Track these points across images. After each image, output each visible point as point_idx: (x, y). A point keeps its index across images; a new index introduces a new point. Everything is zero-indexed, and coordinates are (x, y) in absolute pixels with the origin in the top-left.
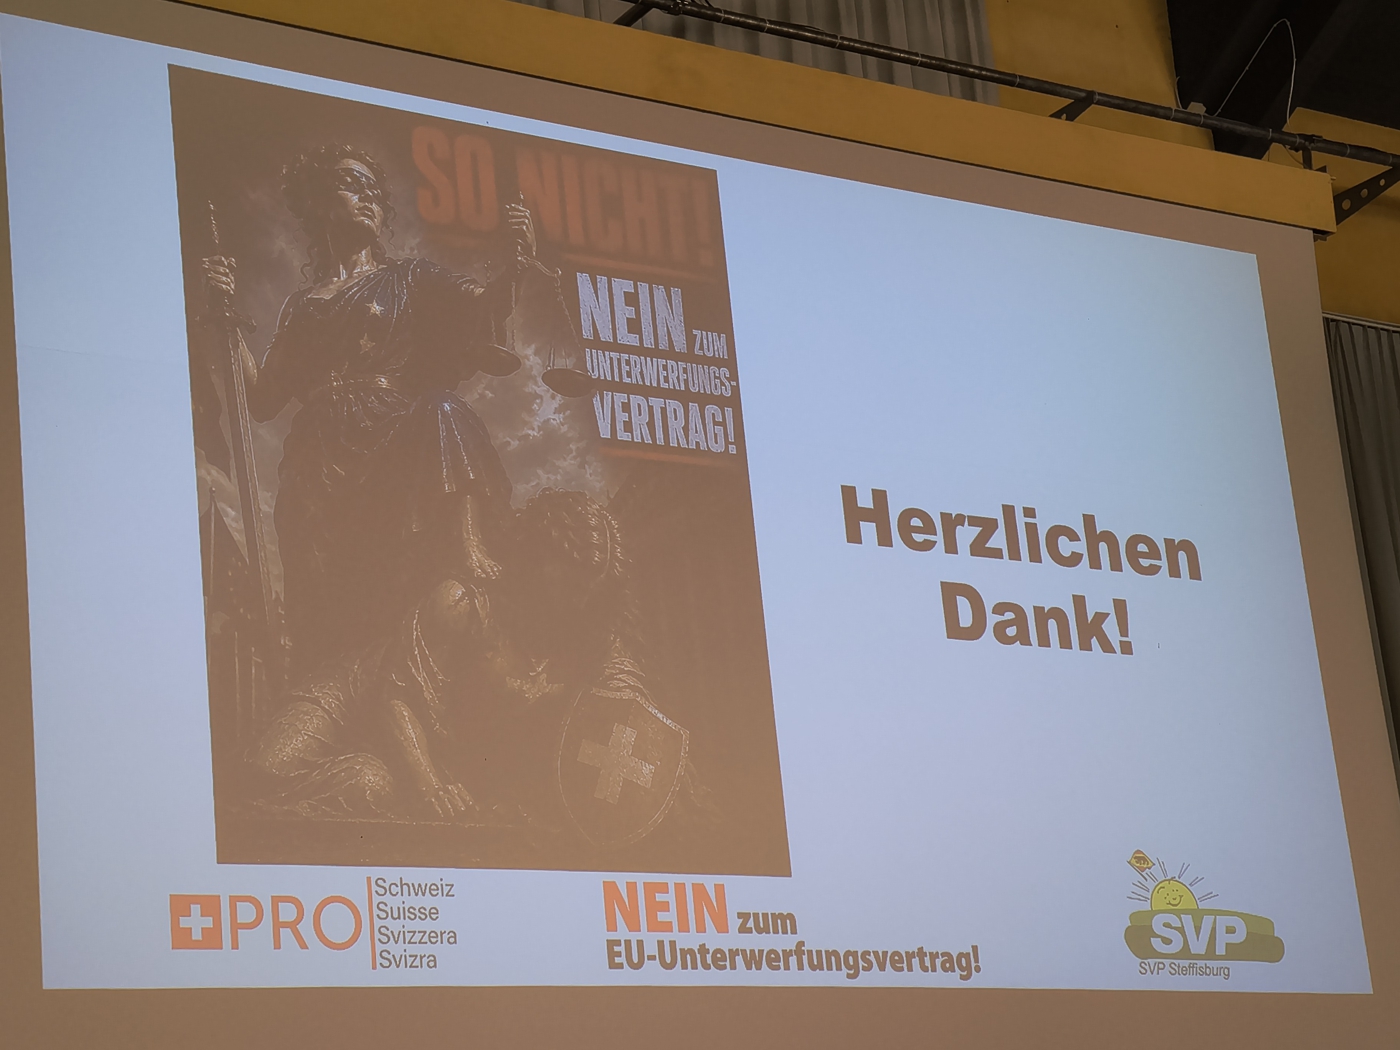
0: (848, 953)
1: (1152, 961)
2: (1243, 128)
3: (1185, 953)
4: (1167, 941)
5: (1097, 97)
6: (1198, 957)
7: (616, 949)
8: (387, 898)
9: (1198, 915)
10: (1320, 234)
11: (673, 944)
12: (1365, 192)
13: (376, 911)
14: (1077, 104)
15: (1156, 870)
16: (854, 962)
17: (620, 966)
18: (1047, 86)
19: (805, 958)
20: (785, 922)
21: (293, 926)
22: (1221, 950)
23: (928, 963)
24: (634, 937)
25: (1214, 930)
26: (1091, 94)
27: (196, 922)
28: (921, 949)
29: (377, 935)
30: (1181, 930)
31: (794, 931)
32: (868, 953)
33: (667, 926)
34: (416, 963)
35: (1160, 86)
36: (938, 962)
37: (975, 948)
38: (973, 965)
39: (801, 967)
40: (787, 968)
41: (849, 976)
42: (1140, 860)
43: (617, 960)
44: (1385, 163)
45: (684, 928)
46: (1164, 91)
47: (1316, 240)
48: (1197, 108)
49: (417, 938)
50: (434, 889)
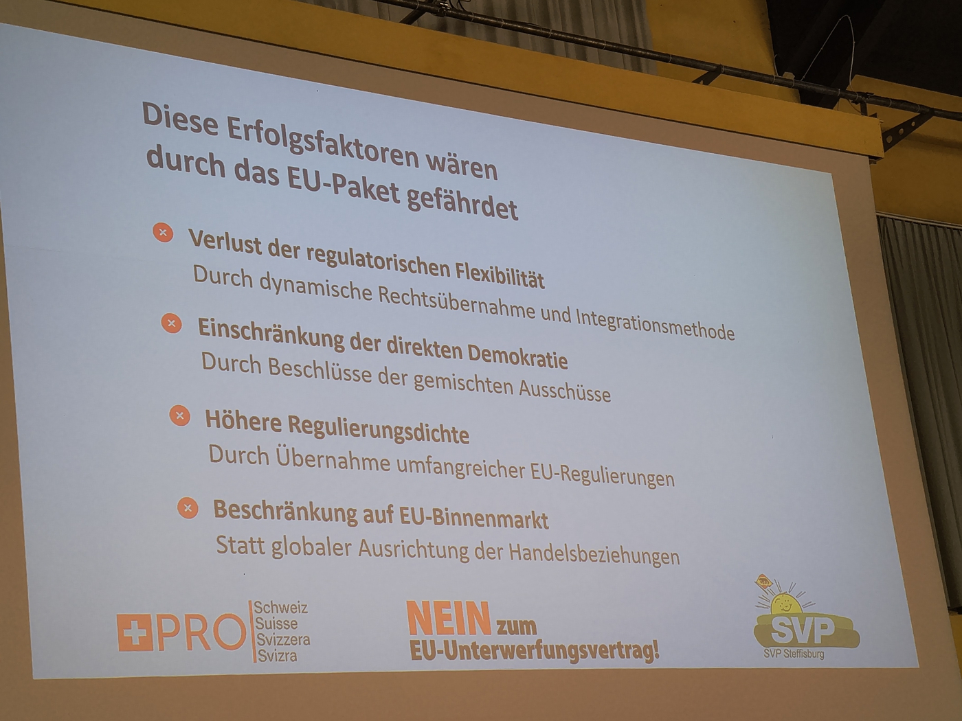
0: (571, 647)
1: (772, 649)
2: (821, 89)
3: (794, 643)
4: (782, 635)
5: (724, 69)
6: (804, 645)
7: (417, 646)
8: (263, 615)
9: (802, 617)
10: (873, 159)
11: (454, 642)
12: (902, 131)
13: (255, 624)
14: (710, 73)
15: (774, 588)
16: (575, 652)
18: (690, 62)
19: (542, 650)
20: (528, 626)
21: (200, 634)
22: (818, 640)
23: (624, 652)
24: (428, 638)
25: (813, 627)
26: (719, 67)
27: (135, 633)
28: (619, 643)
29: (257, 640)
30: (791, 627)
31: (535, 633)
32: (584, 646)
33: (450, 631)
34: (283, 658)
35: (764, 61)
36: (631, 651)
37: (655, 642)
38: (654, 653)
39: (540, 657)
40: (531, 657)
41: (572, 662)
42: (763, 580)
43: (417, 654)
44: (915, 111)
45: (461, 632)
46: (766, 65)
47: (870, 163)
48: (789, 76)
49: (283, 641)
50: (294, 609)
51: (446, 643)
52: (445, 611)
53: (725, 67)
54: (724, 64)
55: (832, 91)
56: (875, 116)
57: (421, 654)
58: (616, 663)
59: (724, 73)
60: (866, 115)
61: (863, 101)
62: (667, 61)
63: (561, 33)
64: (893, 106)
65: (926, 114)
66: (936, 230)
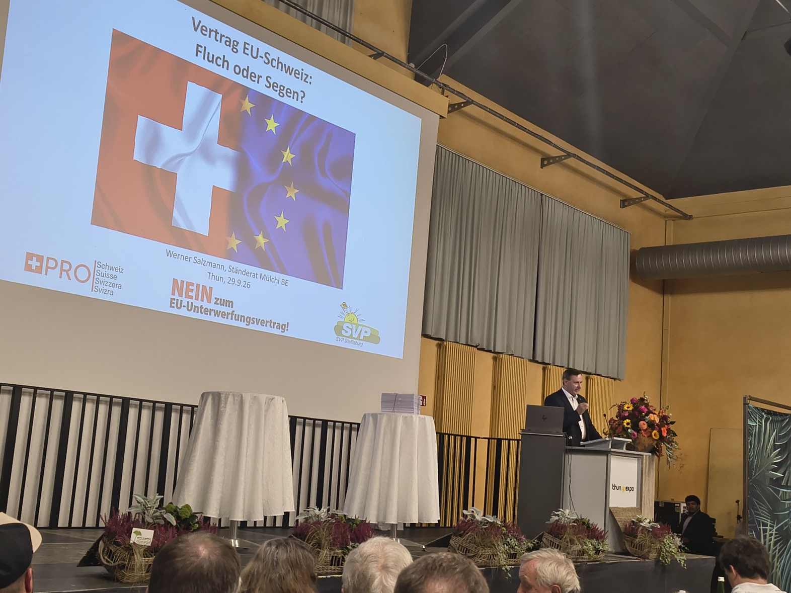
0: (248, 317)
1: (341, 337)
2: (426, 77)
3: (351, 337)
4: (347, 332)
5: (385, 54)
6: (355, 338)
7: (173, 301)
8: (101, 269)
9: (358, 325)
10: (441, 117)
11: (192, 303)
12: (456, 106)
13: (96, 272)
14: (378, 54)
15: (348, 309)
16: (249, 320)
17: (174, 307)
18: (370, 46)
19: (234, 316)
20: (230, 303)
21: (67, 271)
22: (361, 338)
23: (272, 325)
24: (180, 299)
25: (361, 331)
26: (383, 52)
27: (34, 263)
28: (271, 320)
29: (95, 281)
30: (352, 329)
31: (232, 307)
32: (254, 318)
33: (191, 297)
34: (107, 292)
35: (402, 56)
36: (276, 325)
37: (288, 323)
38: (286, 328)
39: (232, 319)
40: (227, 318)
41: (246, 324)
42: (345, 305)
43: (173, 305)
44: (465, 99)
45: (197, 299)
46: (403, 57)
47: (440, 118)
48: (412, 65)
49: (108, 284)
50: (116, 269)
51: (188, 302)
52: (191, 287)
53: (386, 54)
54: (385, 52)
55: (430, 79)
56: (447, 97)
57: (175, 305)
58: (267, 329)
59: (385, 56)
60: (443, 95)
61: (443, 88)
62: (359, 42)
63: (311, 13)
64: (456, 94)
65: (469, 102)
66: (459, 158)
